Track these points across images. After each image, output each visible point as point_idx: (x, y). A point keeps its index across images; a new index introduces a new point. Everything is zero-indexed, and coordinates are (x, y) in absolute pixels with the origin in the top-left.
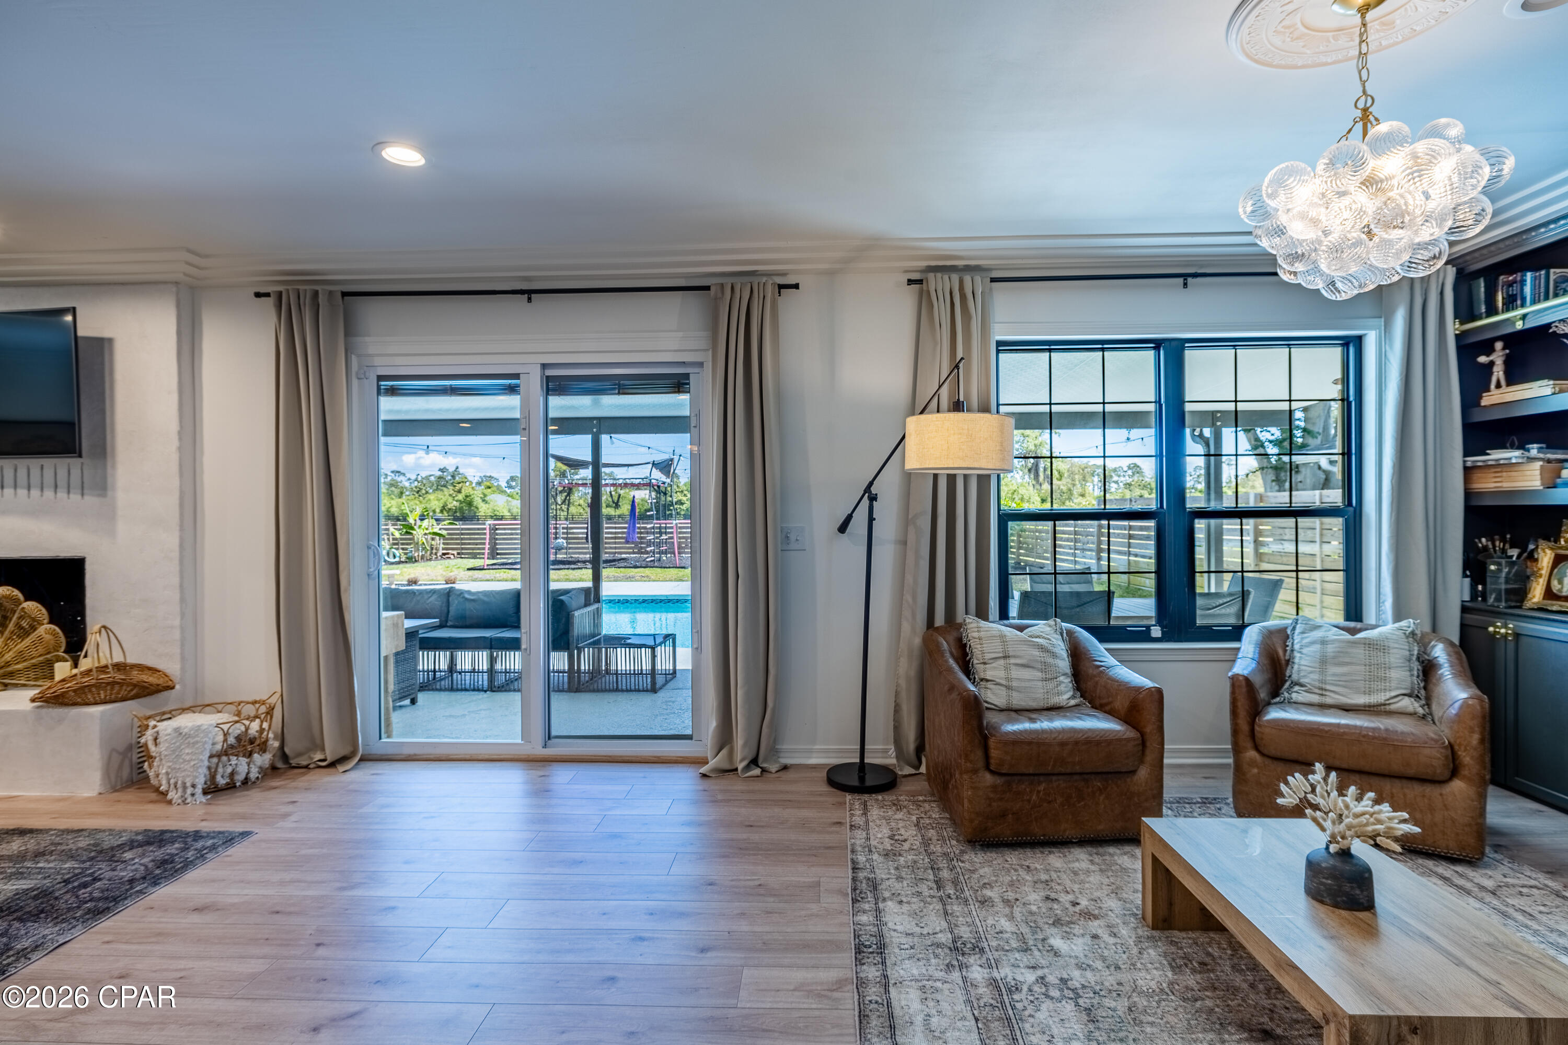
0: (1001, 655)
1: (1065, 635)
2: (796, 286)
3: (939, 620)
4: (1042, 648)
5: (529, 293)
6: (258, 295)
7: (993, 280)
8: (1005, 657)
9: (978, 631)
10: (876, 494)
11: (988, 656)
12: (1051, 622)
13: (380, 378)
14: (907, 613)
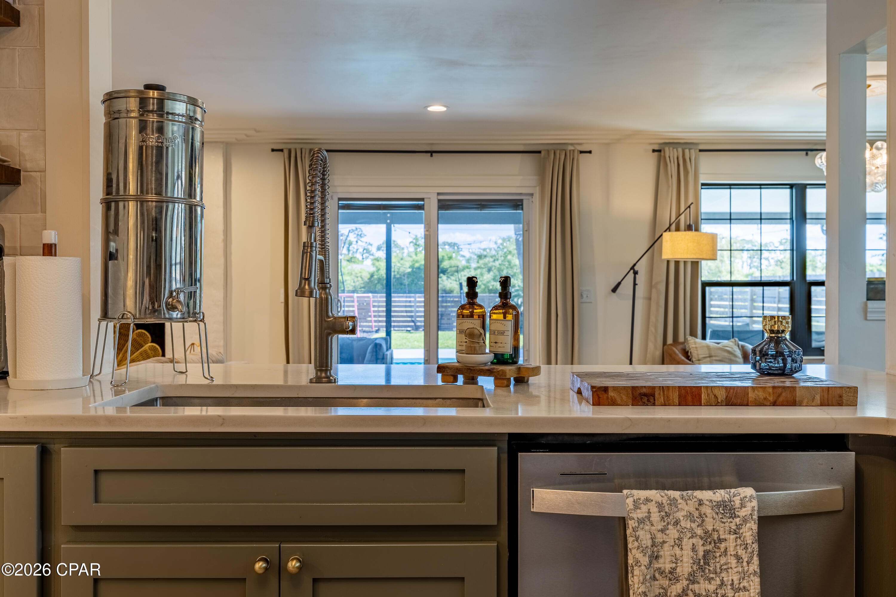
0: (708, 355)
1: (740, 347)
2: (590, 152)
3: (670, 341)
4: (729, 352)
5: (432, 153)
6: (273, 150)
7: (701, 151)
8: (710, 356)
9: (695, 344)
10: (637, 271)
11: (701, 356)
12: (733, 340)
13: (340, 199)
14: (651, 338)
